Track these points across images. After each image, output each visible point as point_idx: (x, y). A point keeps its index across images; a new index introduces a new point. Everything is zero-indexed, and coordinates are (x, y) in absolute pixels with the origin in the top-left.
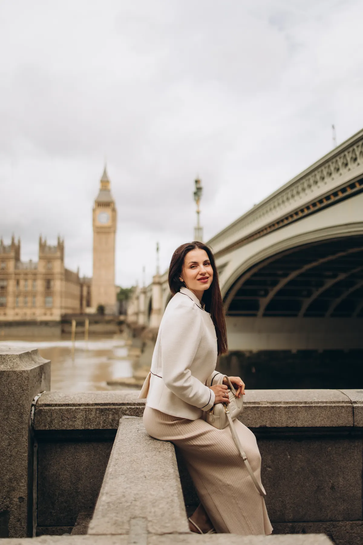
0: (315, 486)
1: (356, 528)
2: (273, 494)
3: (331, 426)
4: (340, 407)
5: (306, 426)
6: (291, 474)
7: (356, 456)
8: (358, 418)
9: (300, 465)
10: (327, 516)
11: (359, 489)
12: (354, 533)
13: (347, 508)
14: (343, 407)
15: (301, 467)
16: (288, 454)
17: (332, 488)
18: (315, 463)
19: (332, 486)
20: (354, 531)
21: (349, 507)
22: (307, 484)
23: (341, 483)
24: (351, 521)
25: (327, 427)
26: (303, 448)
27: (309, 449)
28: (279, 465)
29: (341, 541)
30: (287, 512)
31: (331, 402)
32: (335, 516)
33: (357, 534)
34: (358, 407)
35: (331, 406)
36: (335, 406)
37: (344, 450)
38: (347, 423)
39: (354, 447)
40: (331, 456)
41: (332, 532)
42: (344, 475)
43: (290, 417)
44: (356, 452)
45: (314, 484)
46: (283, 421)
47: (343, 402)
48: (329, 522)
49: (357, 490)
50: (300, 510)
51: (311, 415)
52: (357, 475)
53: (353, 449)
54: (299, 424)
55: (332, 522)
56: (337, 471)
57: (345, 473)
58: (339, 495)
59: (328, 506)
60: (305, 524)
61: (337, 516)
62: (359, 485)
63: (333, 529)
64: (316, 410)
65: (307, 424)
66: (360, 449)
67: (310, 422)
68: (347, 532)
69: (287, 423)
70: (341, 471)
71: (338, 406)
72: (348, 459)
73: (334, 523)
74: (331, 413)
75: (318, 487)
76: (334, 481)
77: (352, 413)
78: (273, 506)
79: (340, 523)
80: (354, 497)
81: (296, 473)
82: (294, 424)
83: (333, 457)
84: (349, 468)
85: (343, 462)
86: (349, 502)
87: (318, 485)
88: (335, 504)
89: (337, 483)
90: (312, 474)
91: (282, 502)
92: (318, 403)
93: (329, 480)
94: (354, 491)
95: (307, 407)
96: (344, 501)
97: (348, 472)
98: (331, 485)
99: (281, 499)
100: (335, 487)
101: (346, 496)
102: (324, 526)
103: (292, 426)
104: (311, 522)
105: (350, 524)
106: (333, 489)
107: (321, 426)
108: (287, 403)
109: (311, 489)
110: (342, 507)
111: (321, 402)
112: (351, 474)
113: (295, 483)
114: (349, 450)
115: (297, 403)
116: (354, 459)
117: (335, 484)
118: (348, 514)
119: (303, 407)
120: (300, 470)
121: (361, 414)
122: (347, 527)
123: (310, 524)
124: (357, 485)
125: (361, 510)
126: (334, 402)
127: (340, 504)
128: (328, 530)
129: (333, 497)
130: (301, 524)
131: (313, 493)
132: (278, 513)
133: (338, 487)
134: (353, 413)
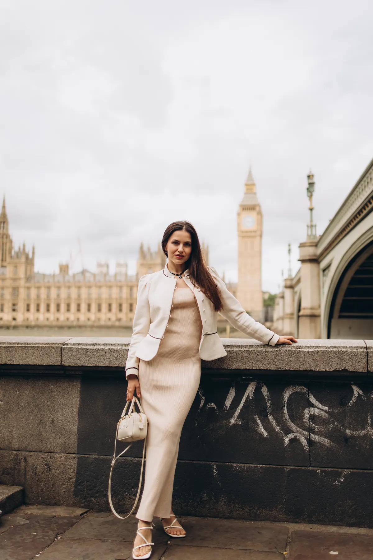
0: (38, 420)
1: (69, 461)
2: (3, 424)
3: (42, 364)
4: (50, 348)
5: (21, 364)
6: (18, 408)
7: (74, 394)
8: (65, 358)
9: (26, 400)
10: (47, 447)
11: (75, 424)
12: (68, 464)
13: (64, 441)
14: (53, 347)
15: (27, 403)
16: (17, 390)
17: (53, 422)
18: (39, 399)
19: (52, 421)
20: (68, 463)
21: (66, 441)
22: (31, 418)
23: (60, 419)
24: (67, 453)
25: (39, 365)
26: (30, 385)
27: (35, 387)
28: (9, 399)
29: (56, 471)
30: (14, 441)
31: (47, 343)
32: (54, 448)
33: (70, 466)
34: (66, 348)
35: (43, 347)
36: (46, 347)
37: (64, 388)
38: (55, 362)
39: (72, 386)
40: (53, 394)
41: (49, 462)
42: (63, 411)
43: (8, 356)
44: (74, 391)
45: (37, 418)
46: (3, 359)
47: (56, 343)
48: (47, 453)
49: (73, 426)
50: (25, 440)
51: (26, 355)
52: (74, 412)
53: (71, 388)
54: (16, 362)
55: (49, 453)
56: (57, 407)
57: (64, 409)
58: (57, 429)
59: (48, 438)
60: (27, 453)
61: (56, 448)
62: (76, 421)
63: (50, 459)
64: (30, 349)
65: (22, 362)
66: (78, 389)
67: (25, 360)
68: (62, 464)
69: (6, 361)
70: (60, 408)
71: (49, 347)
72: (67, 397)
73: (52, 454)
74: (43, 353)
75: (41, 420)
76: (54, 416)
77: (60, 353)
78: (3, 436)
79: (57, 455)
80: (70, 432)
81: (23, 407)
82: (12, 361)
83: (54, 394)
84: (67, 405)
85: (63, 399)
86: (66, 436)
87: (40, 419)
88: (54, 437)
89: (57, 418)
90: (36, 409)
91: (10, 432)
92: (36, 344)
93: (50, 415)
94: (71, 426)
95: (23, 347)
96: (62, 434)
97: (67, 409)
98: (51, 419)
99: (9, 429)
100: (55, 422)
101: (64, 431)
102: (43, 456)
103: (9, 363)
104: (34, 452)
105: (64, 456)
106: (53, 424)
107: (33, 364)
108: (10, 343)
109: (35, 422)
110: (60, 440)
111: (38, 343)
112: (69, 411)
113: (21, 416)
114: (68, 389)
115: (18, 344)
116: (72, 397)
117: (55, 419)
118: (65, 447)
119: (20, 346)
120: (26, 404)
121: (68, 354)
122: (62, 459)
123: (32, 453)
124: (74, 421)
125: (76, 445)
126: (48, 344)
127: (58, 437)
128: (45, 460)
129: (52, 430)
130: (24, 453)
131: (36, 426)
132: (7, 442)
133: (57, 422)
134: (62, 353)
